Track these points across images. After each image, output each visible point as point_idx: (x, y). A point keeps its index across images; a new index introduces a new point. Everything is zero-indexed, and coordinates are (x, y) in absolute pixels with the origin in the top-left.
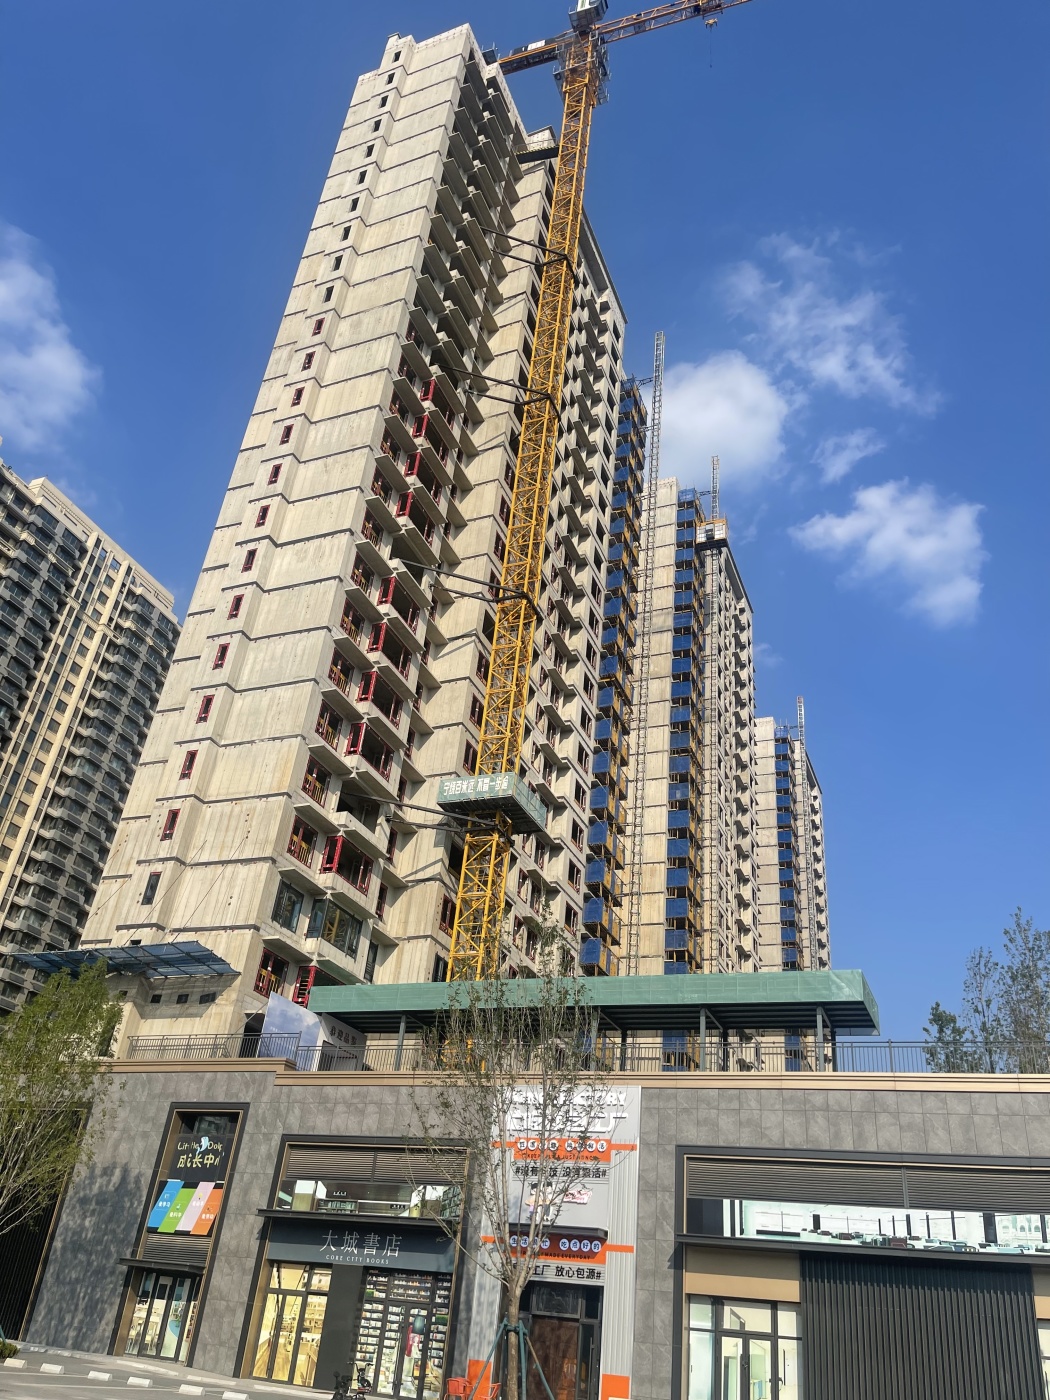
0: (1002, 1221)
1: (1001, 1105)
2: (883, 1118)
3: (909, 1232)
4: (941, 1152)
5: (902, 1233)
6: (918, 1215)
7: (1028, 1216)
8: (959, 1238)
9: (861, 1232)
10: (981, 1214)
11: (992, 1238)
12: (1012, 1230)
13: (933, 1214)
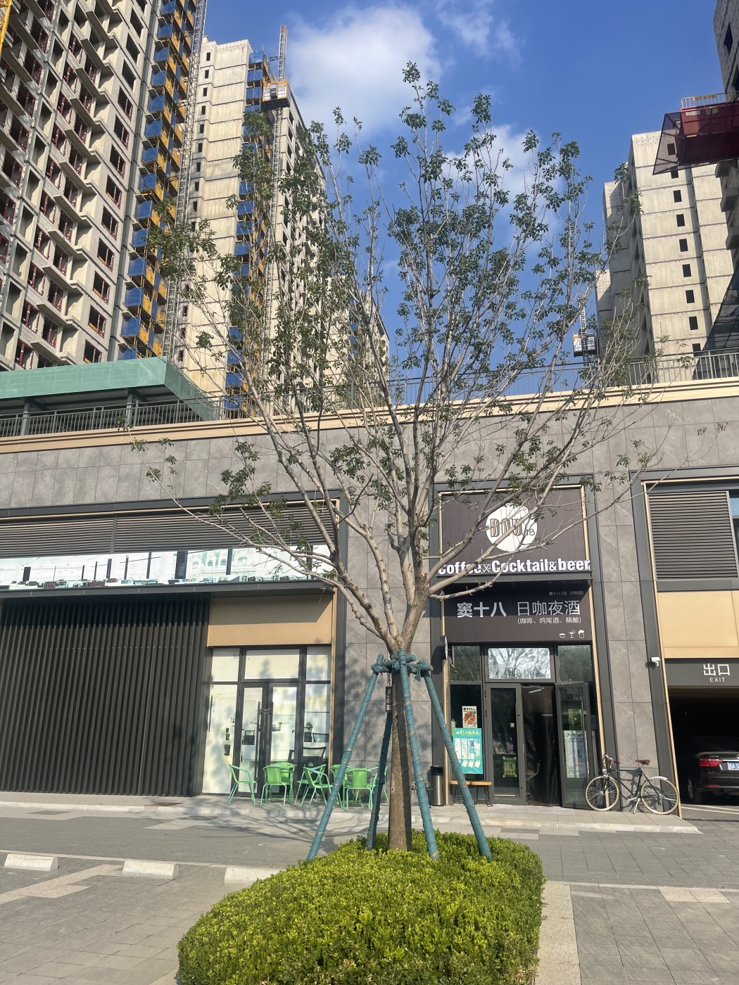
0: (193, 557)
1: (213, 449)
2: (106, 472)
3: (108, 576)
4: (151, 498)
5: (101, 577)
6: (118, 559)
7: (217, 551)
8: (152, 577)
9: (65, 579)
10: (176, 552)
11: (181, 574)
12: (200, 565)
13: (133, 556)
